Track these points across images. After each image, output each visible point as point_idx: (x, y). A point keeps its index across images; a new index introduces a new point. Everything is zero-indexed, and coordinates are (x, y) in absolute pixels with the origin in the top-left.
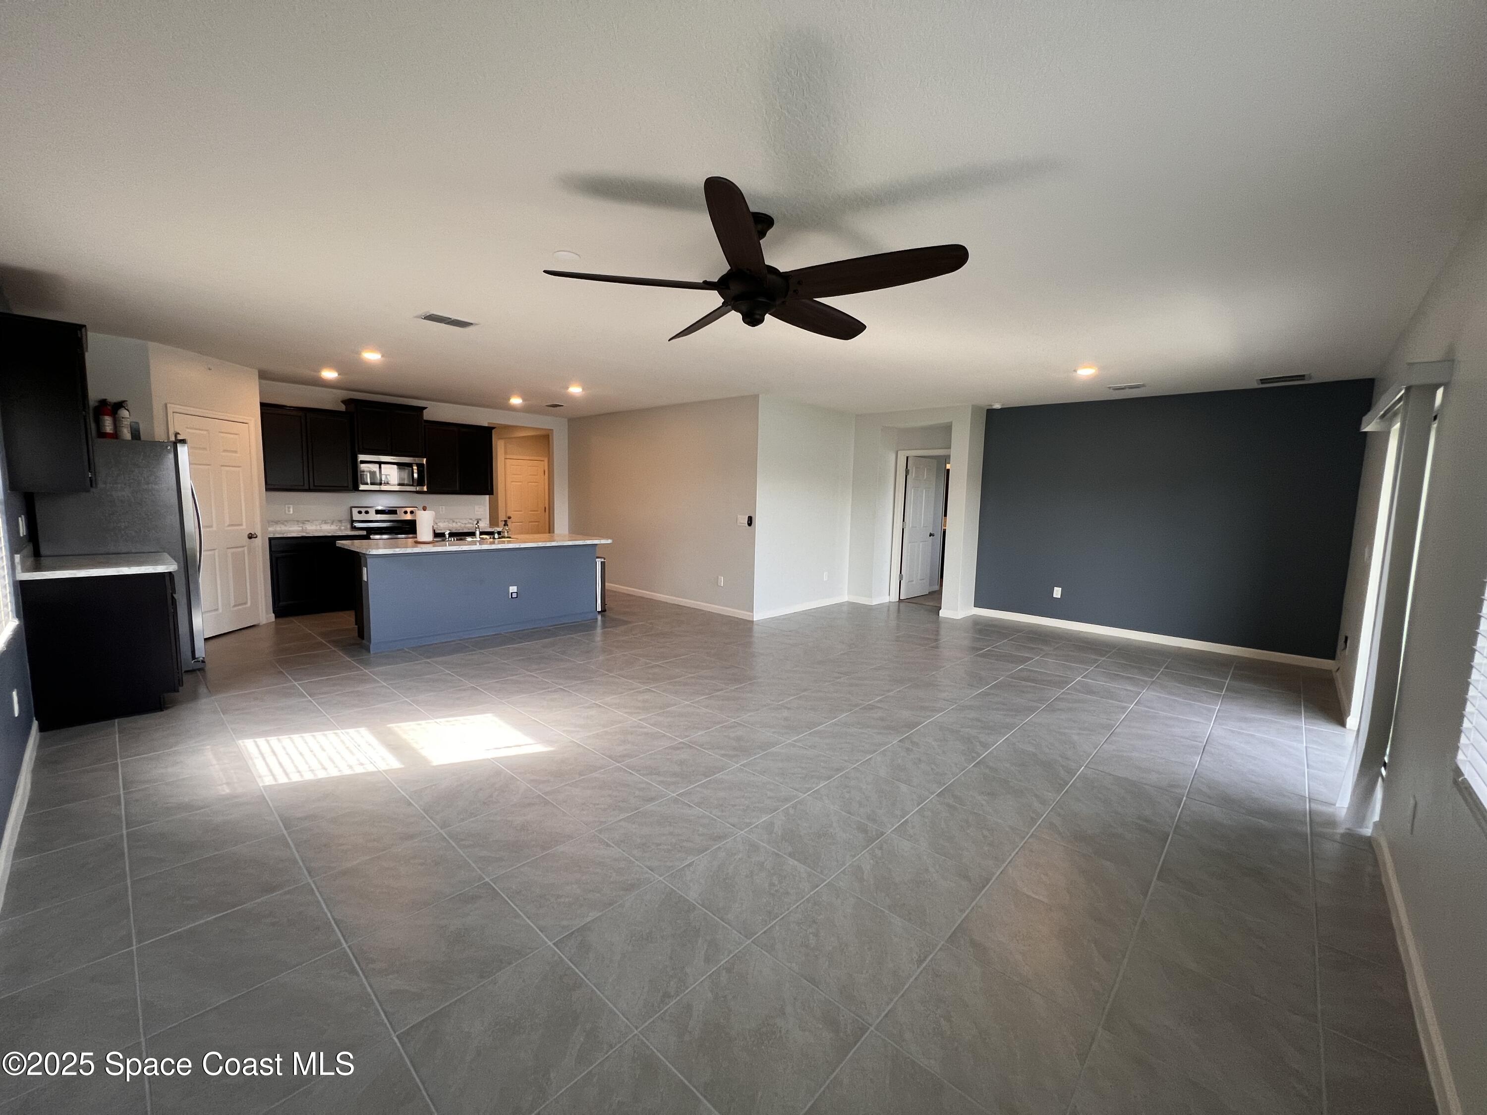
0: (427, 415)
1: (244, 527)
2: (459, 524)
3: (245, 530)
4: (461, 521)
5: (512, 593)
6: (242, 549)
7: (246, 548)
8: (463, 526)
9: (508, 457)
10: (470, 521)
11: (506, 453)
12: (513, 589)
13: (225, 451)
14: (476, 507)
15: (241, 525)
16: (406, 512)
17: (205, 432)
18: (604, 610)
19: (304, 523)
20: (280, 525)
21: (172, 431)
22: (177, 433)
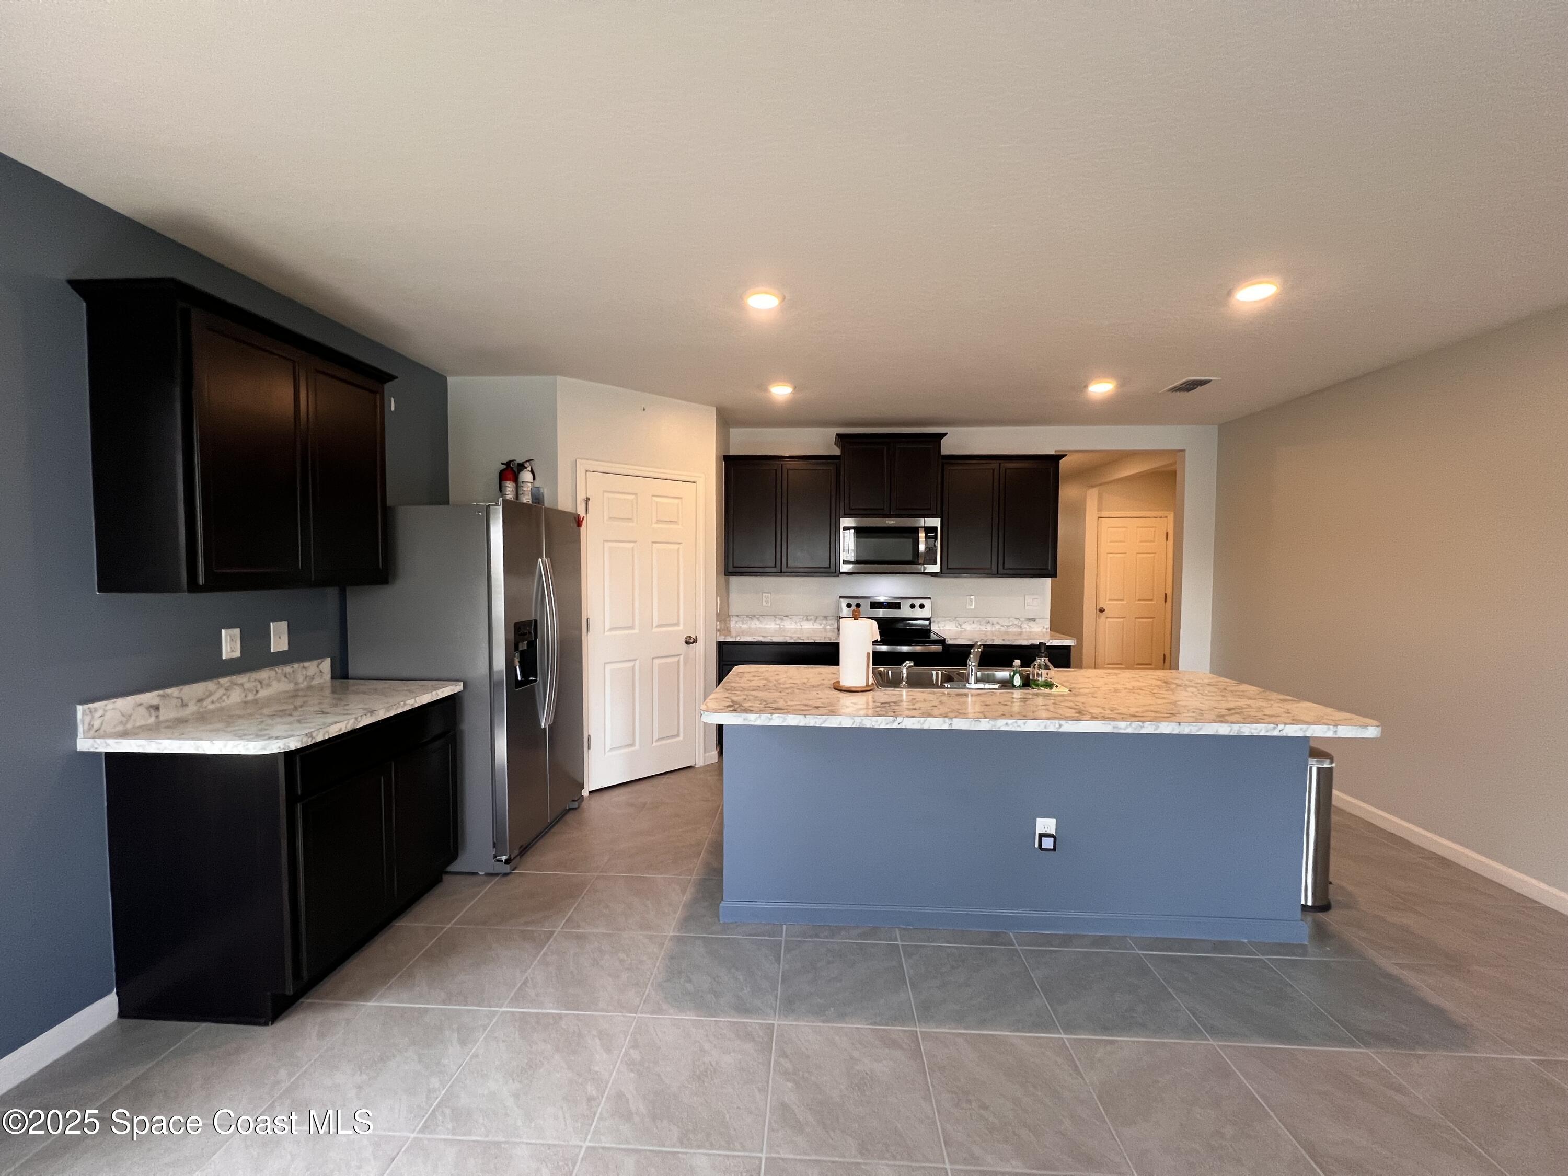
0: (948, 447)
1: (681, 627)
2: (998, 627)
3: (683, 631)
4: (1001, 621)
5: (1041, 836)
6: (676, 659)
7: (682, 657)
8: (1003, 629)
9: (1104, 514)
10: (1016, 622)
11: (1100, 509)
12: (1046, 825)
13: (658, 521)
14: (1027, 597)
15: (677, 624)
16: (913, 606)
17: (632, 497)
18: (1322, 905)
19: (782, 619)
20: (755, 621)
21: (581, 497)
22: (587, 500)
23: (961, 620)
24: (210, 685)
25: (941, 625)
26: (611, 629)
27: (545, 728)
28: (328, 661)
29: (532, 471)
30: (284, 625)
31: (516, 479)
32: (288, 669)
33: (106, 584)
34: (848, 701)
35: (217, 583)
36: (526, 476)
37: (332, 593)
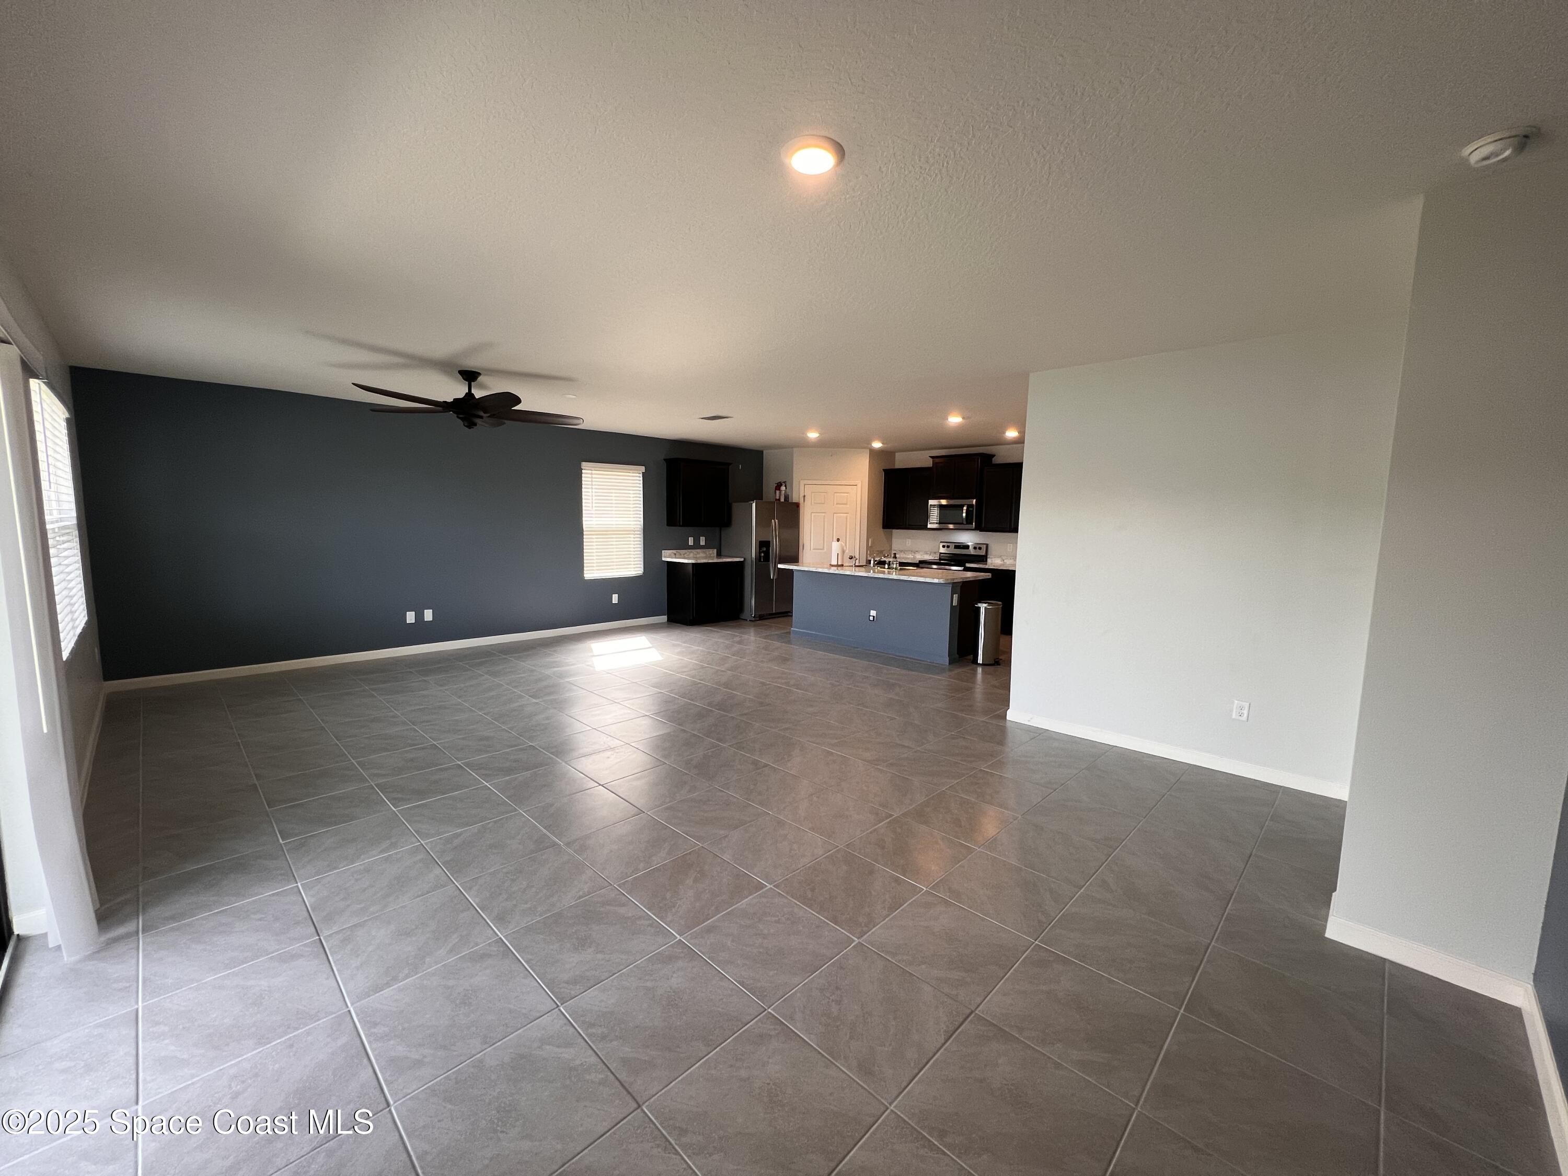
12: (873, 613)
13: (838, 504)
16: (975, 548)
17: (825, 494)
19: (914, 553)
20: (902, 553)
21: (802, 495)
22: (804, 496)
23: (1004, 558)
24: (686, 551)
25: (993, 559)
26: (814, 549)
27: (773, 579)
28: (715, 550)
29: (785, 486)
30: (704, 538)
31: (779, 490)
32: (704, 550)
33: (668, 525)
34: (833, 568)
35: (686, 524)
36: (783, 488)
37: (717, 529)
